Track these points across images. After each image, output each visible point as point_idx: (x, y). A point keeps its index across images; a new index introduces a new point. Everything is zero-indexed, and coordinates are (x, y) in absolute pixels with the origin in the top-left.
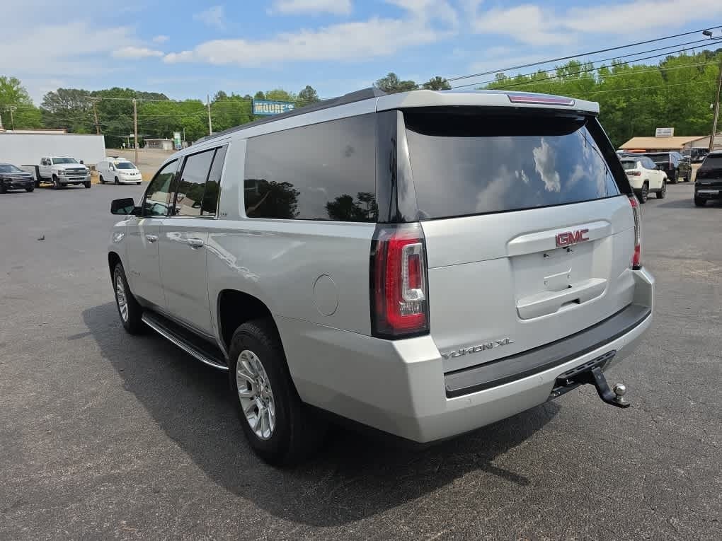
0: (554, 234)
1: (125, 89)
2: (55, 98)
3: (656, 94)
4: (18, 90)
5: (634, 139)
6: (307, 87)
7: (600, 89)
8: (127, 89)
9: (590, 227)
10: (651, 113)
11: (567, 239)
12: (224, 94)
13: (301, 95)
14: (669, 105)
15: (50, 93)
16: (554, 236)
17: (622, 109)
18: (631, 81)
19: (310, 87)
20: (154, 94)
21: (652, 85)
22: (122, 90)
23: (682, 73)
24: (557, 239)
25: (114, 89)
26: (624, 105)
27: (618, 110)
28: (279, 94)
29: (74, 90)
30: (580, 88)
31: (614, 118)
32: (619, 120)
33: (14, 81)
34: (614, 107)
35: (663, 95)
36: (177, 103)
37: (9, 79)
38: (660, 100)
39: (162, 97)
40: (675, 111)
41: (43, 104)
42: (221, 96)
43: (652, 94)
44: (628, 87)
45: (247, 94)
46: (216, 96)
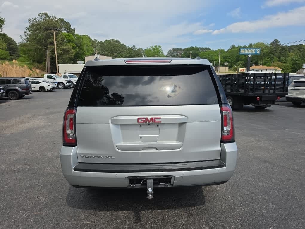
0: (137, 117)
1: (195, 47)
2: (171, 52)
4: (160, 50)
6: (275, 40)
8: (196, 47)
9: (162, 117)
11: (144, 121)
12: (234, 46)
13: (271, 44)
15: (170, 50)
16: (137, 118)
19: (277, 40)
20: (205, 48)
22: (194, 47)
24: (138, 119)
25: (191, 47)
28: (260, 44)
29: (178, 48)
33: (160, 47)
36: (214, 51)
37: (158, 46)
39: (209, 49)
41: (167, 54)
42: (233, 46)
45: (245, 45)
46: (231, 47)
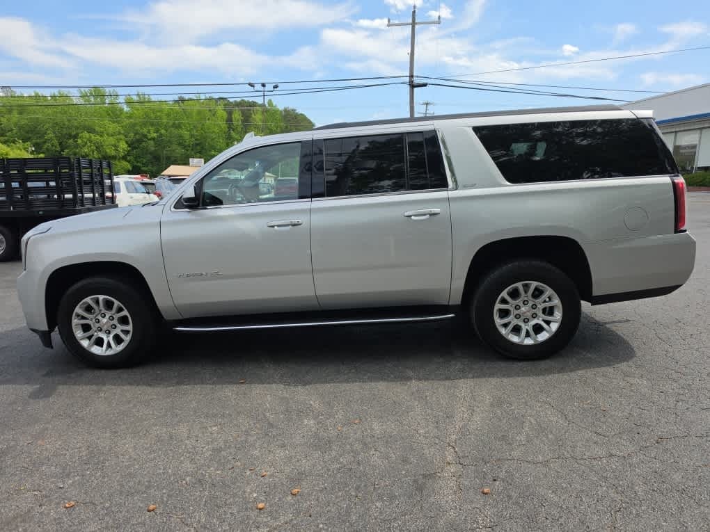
3: (181, 128)
5: (172, 167)
7: (130, 117)
10: (180, 144)
14: (193, 139)
17: (153, 139)
18: (158, 114)
21: (177, 120)
23: (199, 112)
26: (155, 135)
27: (150, 139)
30: (109, 115)
31: (147, 146)
32: (153, 149)
34: (145, 136)
35: (187, 130)
38: (186, 134)
40: (197, 145)
43: (176, 127)
44: (156, 118)
